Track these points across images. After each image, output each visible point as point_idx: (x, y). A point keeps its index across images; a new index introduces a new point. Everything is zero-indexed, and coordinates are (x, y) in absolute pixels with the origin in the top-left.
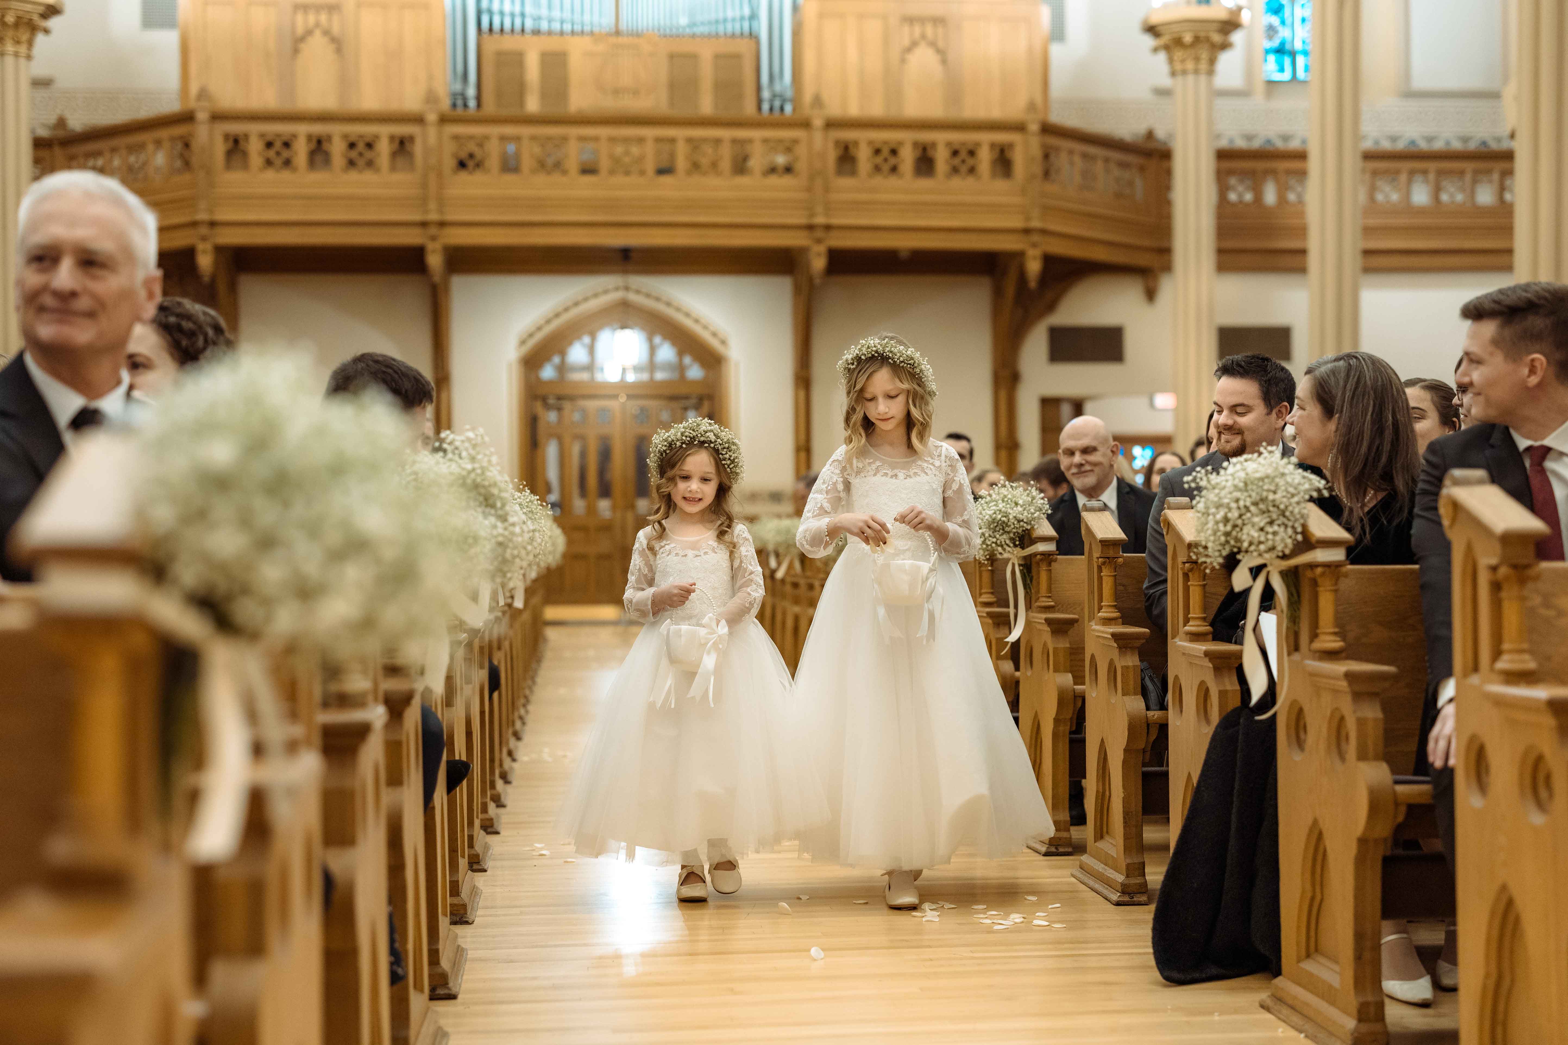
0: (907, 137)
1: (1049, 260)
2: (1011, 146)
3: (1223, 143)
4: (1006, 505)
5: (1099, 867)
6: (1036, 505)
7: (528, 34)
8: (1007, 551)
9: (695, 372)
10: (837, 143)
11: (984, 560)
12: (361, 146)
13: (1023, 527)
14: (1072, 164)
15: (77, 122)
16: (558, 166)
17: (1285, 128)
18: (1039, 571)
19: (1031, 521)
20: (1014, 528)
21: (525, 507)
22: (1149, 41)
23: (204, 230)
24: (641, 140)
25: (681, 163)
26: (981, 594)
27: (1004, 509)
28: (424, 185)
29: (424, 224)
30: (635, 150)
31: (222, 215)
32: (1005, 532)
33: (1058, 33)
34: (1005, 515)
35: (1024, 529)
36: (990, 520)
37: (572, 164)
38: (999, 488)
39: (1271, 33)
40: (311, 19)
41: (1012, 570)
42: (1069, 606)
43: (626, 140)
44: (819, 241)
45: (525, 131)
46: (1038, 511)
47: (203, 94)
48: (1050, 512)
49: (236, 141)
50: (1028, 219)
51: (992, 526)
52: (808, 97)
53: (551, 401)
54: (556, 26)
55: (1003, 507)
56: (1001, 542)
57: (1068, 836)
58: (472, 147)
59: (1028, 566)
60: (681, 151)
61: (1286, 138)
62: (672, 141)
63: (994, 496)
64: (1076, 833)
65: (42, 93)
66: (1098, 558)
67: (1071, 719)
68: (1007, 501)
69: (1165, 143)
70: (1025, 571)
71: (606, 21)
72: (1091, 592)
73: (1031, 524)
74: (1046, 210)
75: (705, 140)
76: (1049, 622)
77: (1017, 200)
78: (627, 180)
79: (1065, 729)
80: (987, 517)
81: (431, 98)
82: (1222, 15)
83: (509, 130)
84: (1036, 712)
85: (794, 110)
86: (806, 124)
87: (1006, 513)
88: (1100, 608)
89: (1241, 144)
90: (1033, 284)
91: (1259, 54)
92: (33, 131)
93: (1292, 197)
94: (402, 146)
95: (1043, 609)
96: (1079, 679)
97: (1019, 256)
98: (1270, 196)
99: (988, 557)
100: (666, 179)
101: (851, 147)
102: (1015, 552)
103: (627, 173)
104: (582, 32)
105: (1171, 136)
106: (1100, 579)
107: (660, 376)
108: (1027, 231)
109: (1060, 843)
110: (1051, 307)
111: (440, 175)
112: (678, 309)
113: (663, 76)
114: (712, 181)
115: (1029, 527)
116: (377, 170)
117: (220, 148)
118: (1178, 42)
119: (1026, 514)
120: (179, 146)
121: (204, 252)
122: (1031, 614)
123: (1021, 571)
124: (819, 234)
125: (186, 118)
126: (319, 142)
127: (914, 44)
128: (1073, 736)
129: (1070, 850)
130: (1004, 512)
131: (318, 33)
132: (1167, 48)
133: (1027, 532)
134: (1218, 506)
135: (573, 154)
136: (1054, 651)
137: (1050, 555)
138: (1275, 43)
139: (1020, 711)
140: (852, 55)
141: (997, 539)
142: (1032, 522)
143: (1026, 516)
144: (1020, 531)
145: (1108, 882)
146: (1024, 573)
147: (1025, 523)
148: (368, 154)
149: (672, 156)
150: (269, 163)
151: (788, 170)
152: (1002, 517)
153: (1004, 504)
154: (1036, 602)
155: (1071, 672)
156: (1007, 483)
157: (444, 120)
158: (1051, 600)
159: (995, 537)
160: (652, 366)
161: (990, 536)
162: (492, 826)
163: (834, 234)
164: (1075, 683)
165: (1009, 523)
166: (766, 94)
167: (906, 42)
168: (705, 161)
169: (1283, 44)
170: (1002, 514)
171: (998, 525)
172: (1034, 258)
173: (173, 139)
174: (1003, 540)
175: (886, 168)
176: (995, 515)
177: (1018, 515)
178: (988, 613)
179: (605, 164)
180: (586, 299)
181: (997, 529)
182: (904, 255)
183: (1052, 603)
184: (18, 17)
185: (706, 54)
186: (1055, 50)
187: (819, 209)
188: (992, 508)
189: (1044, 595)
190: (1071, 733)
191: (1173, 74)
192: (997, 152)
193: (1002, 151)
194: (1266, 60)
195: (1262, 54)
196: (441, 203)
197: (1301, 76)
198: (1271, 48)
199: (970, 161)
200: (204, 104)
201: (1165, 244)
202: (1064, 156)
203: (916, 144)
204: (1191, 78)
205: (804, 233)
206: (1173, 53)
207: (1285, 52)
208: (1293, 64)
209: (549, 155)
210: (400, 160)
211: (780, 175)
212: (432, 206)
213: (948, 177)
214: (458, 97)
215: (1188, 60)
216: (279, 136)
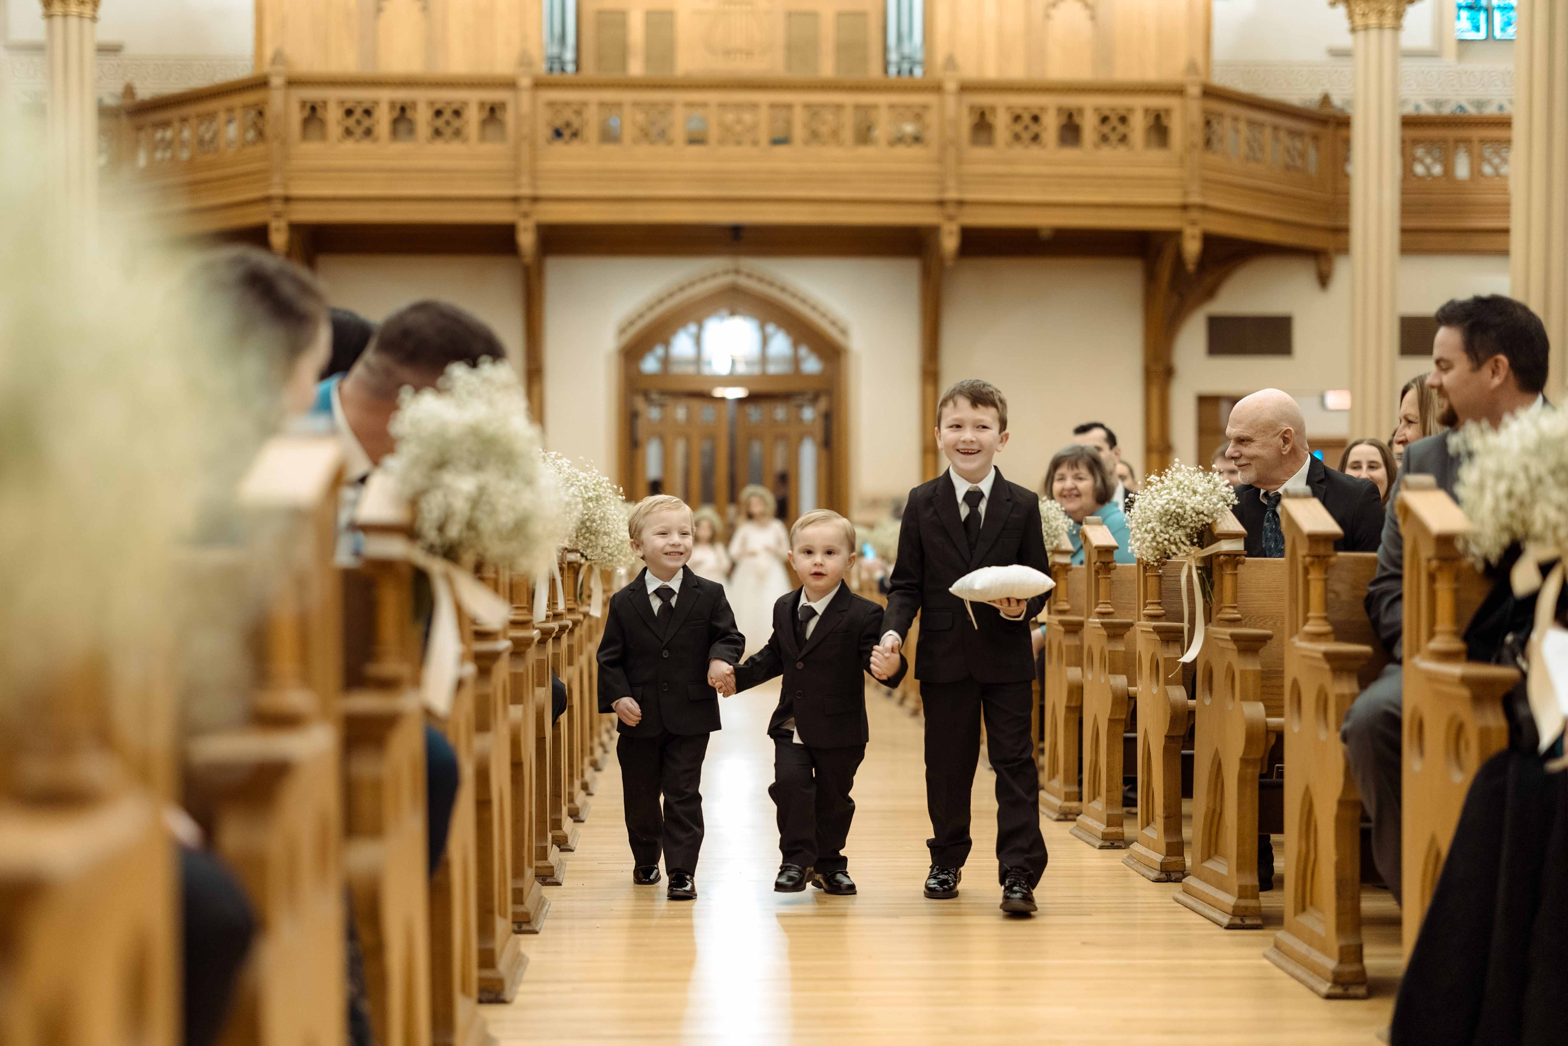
0: (1051, 102)
1: (1210, 241)
2: (1168, 111)
3: (1409, 110)
4: (1182, 493)
5: (1301, 948)
6: (1219, 493)
8: (1182, 550)
9: (812, 365)
10: (972, 108)
11: (1154, 561)
12: (448, 114)
13: (1203, 520)
14: (1237, 131)
15: (146, 91)
16: (663, 137)
17: (1479, 93)
18: (1222, 575)
19: (1212, 514)
20: (1191, 522)
21: (591, 490)
23: (278, 206)
24: (754, 106)
25: (799, 132)
26: (1145, 605)
27: (1179, 498)
28: (516, 157)
29: (515, 200)
30: (747, 117)
31: (297, 191)
32: (1181, 527)
34: (1180, 505)
35: (1204, 523)
36: (1162, 511)
37: (679, 132)
41: (1188, 575)
42: (1258, 620)
43: (738, 106)
44: (951, 218)
45: (627, 97)
46: (1222, 501)
47: (278, 57)
48: (1236, 502)
49: (313, 109)
50: (1186, 194)
51: (1164, 519)
52: (940, 58)
53: (654, 396)
55: (1178, 495)
56: (1175, 539)
57: (1257, 905)
58: (568, 115)
59: (1208, 570)
60: (799, 117)
61: (1480, 104)
62: (789, 107)
63: (1167, 482)
64: (1268, 900)
65: (110, 60)
66: (1304, 557)
67: (1262, 759)
68: (1183, 488)
69: (1342, 110)
70: (1204, 576)
72: (1294, 600)
73: (1212, 517)
74: (1208, 184)
75: (823, 106)
76: (1235, 638)
77: (1174, 172)
78: (738, 150)
79: (1254, 772)
80: (1158, 508)
81: (525, 61)
83: (609, 96)
84: (1217, 750)
85: (925, 73)
86: (937, 88)
87: (1182, 503)
88: (1306, 620)
89: (1428, 110)
90: (1191, 267)
91: (1451, 9)
92: (100, 101)
93: (1487, 170)
94: (493, 113)
95: (1227, 623)
96: (1274, 709)
97: (1175, 235)
98: (1462, 169)
99: (1158, 557)
100: (781, 150)
101: (987, 113)
102: (1193, 552)
103: (739, 143)
105: (1349, 102)
106: (1307, 583)
107: (773, 369)
108: (1185, 207)
109: (1246, 914)
110: (1210, 294)
111: (533, 144)
112: (794, 295)
113: (780, 36)
114: (832, 152)
115: (1210, 521)
116: (465, 140)
117: (296, 117)
119: (1206, 504)
120: (253, 113)
121: (277, 230)
122: (1212, 628)
123: (1199, 575)
124: (951, 210)
125: (260, 83)
126: (403, 109)
128: (1262, 780)
129: (1259, 922)
130: (1179, 502)
133: (1207, 526)
134: (1499, 476)
135: (680, 123)
136: (1241, 676)
137: (1236, 555)
139: (1195, 748)
141: (1171, 536)
142: (1215, 515)
143: (1207, 507)
144: (1199, 526)
145: (1314, 969)
146: (1203, 578)
147: (1205, 515)
148: (456, 123)
149: (789, 123)
150: (348, 132)
151: (917, 139)
152: (1177, 507)
153: (1180, 492)
154: (1218, 613)
155: (1262, 700)
157: (538, 84)
158: (1236, 612)
159: (1168, 533)
160: (764, 357)
161: (1162, 532)
162: (552, 875)
163: (967, 210)
164: (1268, 715)
165: (1185, 516)
166: (893, 57)
168: (824, 130)
170: (1176, 505)
171: (1172, 518)
172: (1194, 237)
173: (246, 107)
174: (1177, 537)
175: (1026, 136)
176: (1167, 506)
177: (1197, 506)
178: (1154, 628)
179: (714, 133)
180: (692, 284)
181: (1171, 523)
182: (1045, 234)
183: (1239, 616)
185: (828, 12)
187: (951, 183)
188: (1164, 497)
189: (1229, 605)
190: (1262, 776)
191: (1353, 30)
192: (1151, 119)
193: (1158, 117)
194: (1458, 18)
195: (1454, 10)
196: (534, 176)
197: (1498, 34)
198: (1464, 4)
199: (1121, 129)
200: (280, 68)
201: (1340, 223)
202: (1227, 123)
203: (1060, 110)
204: (1373, 34)
205: (934, 210)
206: (1353, 7)
207: (1480, 9)
208: (1490, 21)
209: (653, 123)
210: (491, 130)
211: (909, 145)
212: (525, 179)
213: (1096, 146)
214: (555, 60)
215: (1371, 14)
216: (359, 103)
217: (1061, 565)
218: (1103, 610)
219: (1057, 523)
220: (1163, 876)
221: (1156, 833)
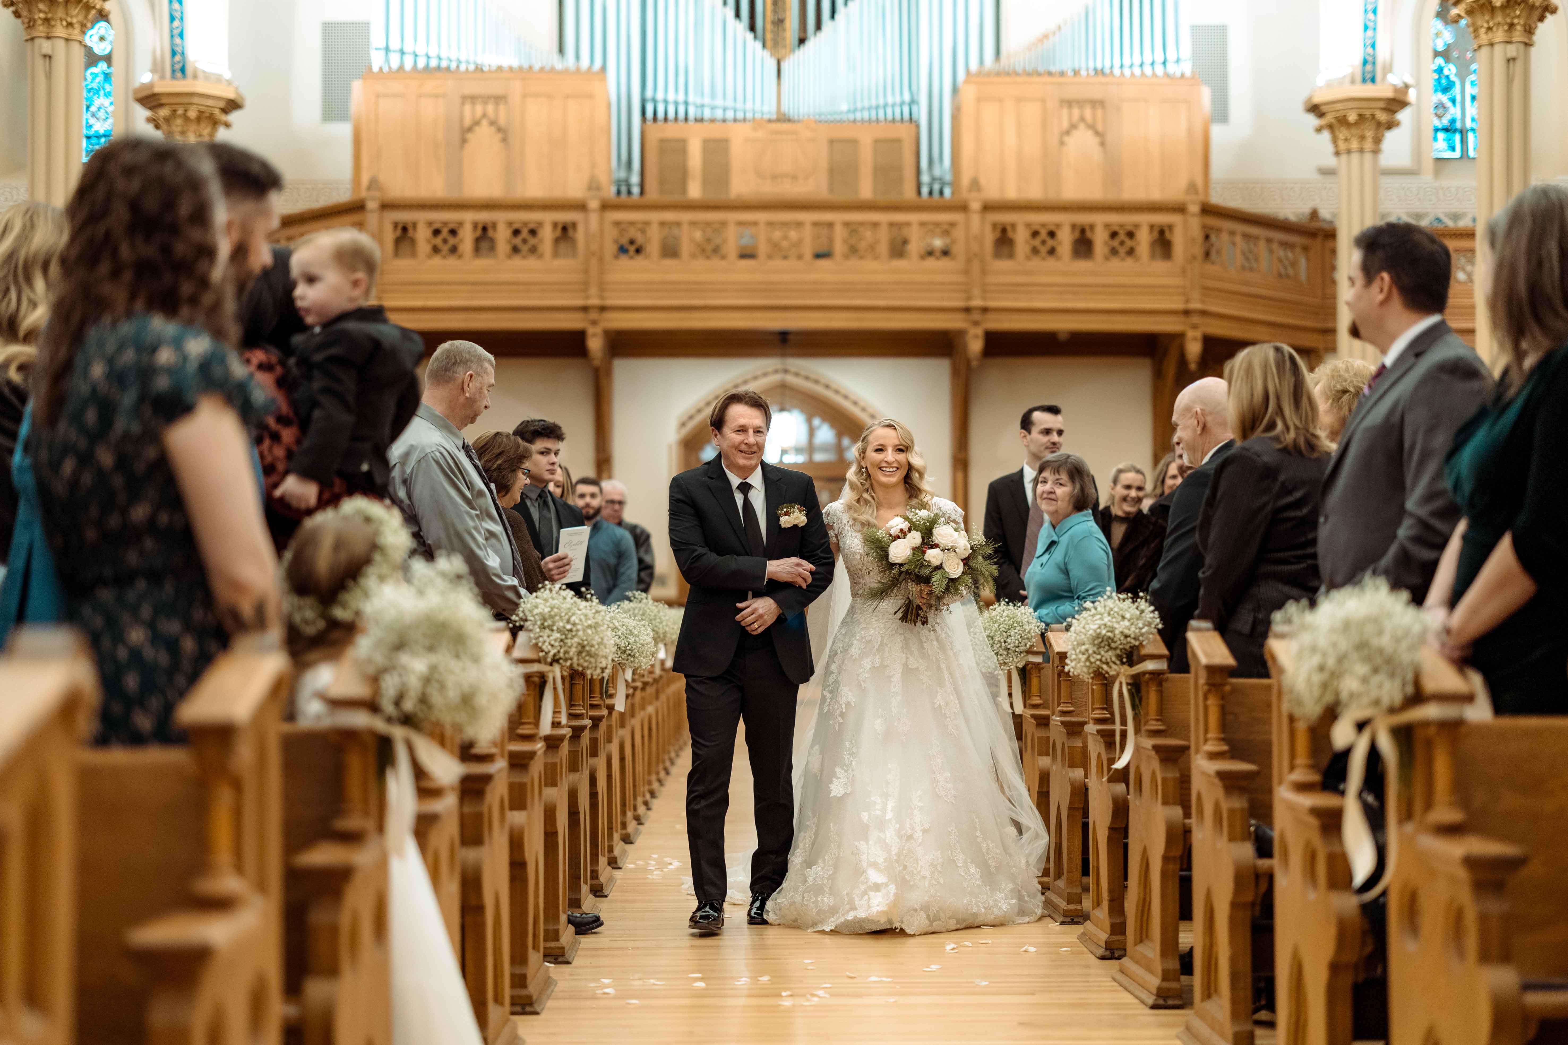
0: (1065, 219)
1: (1209, 341)
2: (1171, 227)
4: (1112, 619)
5: (1205, 1030)
6: (1145, 619)
7: (691, 121)
8: (1113, 669)
10: (994, 226)
12: (525, 233)
13: (1130, 643)
14: (1233, 244)
16: (717, 252)
17: (1455, 207)
18: (1148, 692)
19: (1139, 637)
20: (1120, 644)
22: (1312, 121)
24: (799, 224)
25: (839, 247)
27: (1109, 624)
28: (586, 271)
29: (585, 309)
30: (793, 234)
32: (1112, 648)
33: (1221, 114)
34: (1111, 629)
35: (1132, 645)
36: (1094, 635)
37: (731, 248)
38: (1105, 600)
39: (1440, 111)
40: (479, 109)
41: (1121, 689)
42: (1177, 733)
43: (785, 224)
44: (976, 323)
45: (686, 217)
46: (1147, 625)
47: (374, 184)
48: (1160, 626)
49: (405, 229)
50: (1187, 301)
51: (1096, 642)
52: (965, 181)
54: (719, 114)
55: (1109, 621)
56: (1106, 659)
57: (1176, 987)
58: (633, 233)
59: (1137, 685)
60: (839, 233)
61: (1456, 217)
62: (830, 225)
63: (1099, 609)
66: (1203, 684)
68: (1114, 615)
69: (1331, 222)
70: (1133, 690)
71: (769, 109)
73: (1139, 640)
74: (1207, 291)
75: (861, 224)
76: (1157, 748)
77: (1177, 281)
78: (785, 263)
79: (1174, 867)
80: (1091, 632)
81: (593, 186)
82: (1390, 94)
83: (669, 216)
84: (1145, 846)
85: (953, 193)
86: (964, 208)
88: (1206, 740)
90: (1193, 366)
91: (1428, 133)
93: (1461, 276)
94: (565, 232)
95: (1152, 734)
96: (1186, 813)
97: (1178, 338)
100: (823, 263)
101: (1009, 229)
102: (1123, 670)
103: (785, 257)
104: (745, 120)
105: (1336, 215)
106: (1206, 707)
107: (819, 457)
108: (1187, 313)
109: (1168, 995)
111: (601, 259)
112: (837, 392)
113: (824, 163)
114: (869, 265)
115: (1137, 643)
116: (541, 256)
117: (389, 236)
118: (1343, 121)
119: (1133, 629)
122: (1140, 737)
123: (1129, 691)
124: (976, 316)
125: (358, 207)
126: (485, 229)
127: (1073, 127)
129: (1176, 1003)
130: (1110, 627)
131: (485, 123)
132: (1330, 127)
133: (1134, 648)
134: (1312, 651)
135: (732, 240)
136: (1162, 781)
137: (1160, 674)
138: (1445, 122)
140: (1011, 139)
141: (1102, 656)
142: (1141, 638)
143: (1134, 632)
144: (1127, 647)
146: (1133, 693)
147: (1132, 638)
148: (532, 241)
149: (831, 240)
150: (436, 250)
151: (945, 253)
152: (1108, 632)
153: (1110, 618)
154: (1145, 725)
155: (1179, 805)
156: (1114, 594)
157: (606, 206)
158: (1160, 723)
159: (1099, 654)
160: (811, 448)
161: (1094, 652)
162: (564, 955)
163: (990, 316)
164: (1183, 817)
165: (1115, 639)
166: (925, 178)
167: (1065, 125)
168: (863, 245)
169: (1453, 121)
170: (1107, 629)
171: (1104, 642)
172: (1195, 339)
174: (1108, 657)
175: (1043, 250)
176: (1099, 630)
177: (1125, 630)
178: (1099, 730)
179: (763, 249)
181: (1103, 645)
182: (1062, 337)
183: (1162, 728)
184: (200, 112)
185: (866, 140)
186: (1217, 132)
187: (976, 292)
188: (1096, 622)
189: (1154, 717)
191: (1337, 154)
192: (1156, 234)
193: (1162, 232)
194: (1435, 139)
195: (1431, 133)
196: (602, 288)
197: (1471, 154)
198: (1440, 127)
199: (1129, 243)
200: (376, 194)
201: (1329, 325)
202: (1225, 236)
203: (1074, 226)
204: (1355, 157)
205: (961, 316)
206: (1337, 133)
207: (1455, 131)
208: (1464, 141)
209: (709, 240)
210: (563, 247)
211: (938, 258)
212: (593, 291)
213: (1107, 258)
214: (623, 183)
215: (1352, 139)
216: (445, 224)
217: (1034, 664)
218: (1065, 709)
219: (1030, 627)
220: (1108, 953)
221: (1102, 914)
